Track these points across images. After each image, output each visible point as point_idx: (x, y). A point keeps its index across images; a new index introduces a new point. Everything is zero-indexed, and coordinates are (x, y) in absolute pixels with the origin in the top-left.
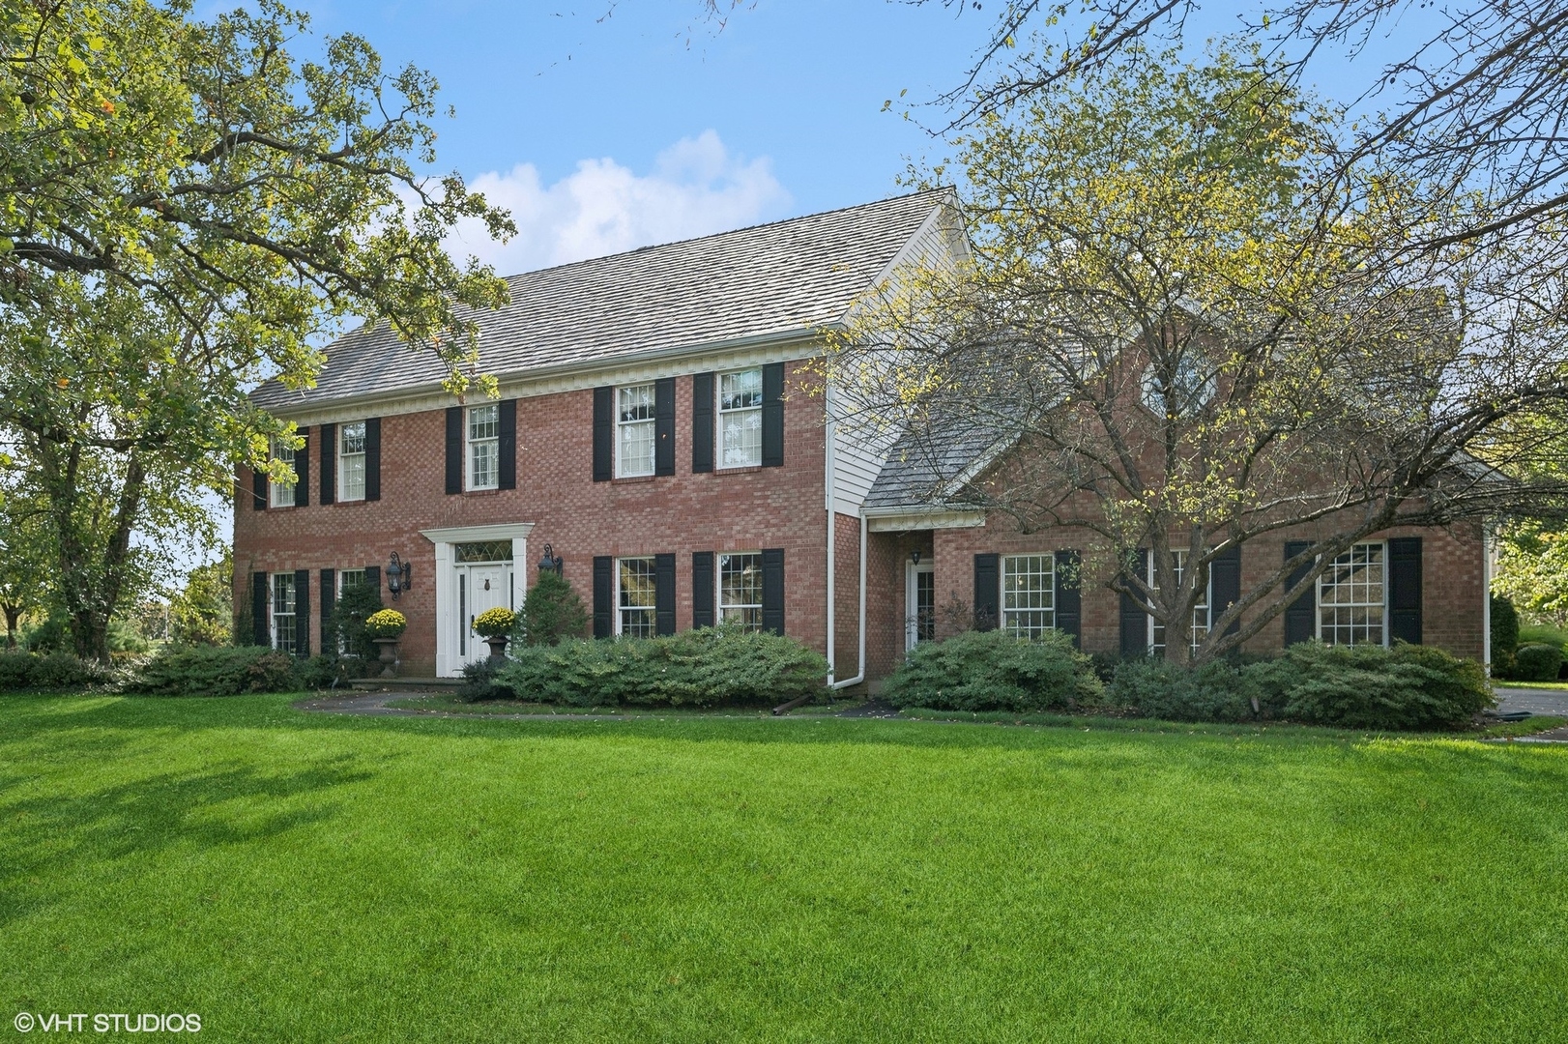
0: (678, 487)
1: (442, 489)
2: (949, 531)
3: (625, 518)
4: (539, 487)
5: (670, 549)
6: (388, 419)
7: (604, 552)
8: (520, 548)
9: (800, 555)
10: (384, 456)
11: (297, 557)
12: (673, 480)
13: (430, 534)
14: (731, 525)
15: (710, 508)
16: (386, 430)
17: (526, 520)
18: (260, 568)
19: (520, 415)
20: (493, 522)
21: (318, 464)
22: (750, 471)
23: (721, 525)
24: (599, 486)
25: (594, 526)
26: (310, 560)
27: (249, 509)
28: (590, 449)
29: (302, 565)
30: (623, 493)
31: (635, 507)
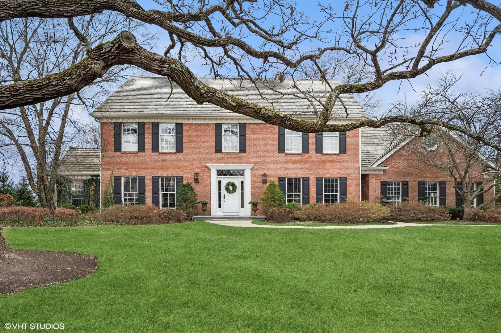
0: (310, 157)
1: (214, 151)
2: (373, 174)
3: (290, 165)
4: (256, 153)
5: (307, 176)
6: (186, 124)
7: (282, 175)
8: (248, 173)
9: (352, 179)
10: (184, 137)
11: (138, 171)
12: (308, 155)
13: (209, 165)
14: (329, 170)
15: (322, 164)
16: (185, 128)
17: (250, 163)
18: (117, 174)
19: (247, 129)
20: (236, 163)
21: (150, 137)
22: (335, 154)
23: (326, 169)
24: (280, 155)
25: (279, 167)
26: (146, 172)
27: (111, 151)
28: (277, 143)
29: (142, 174)
30: (290, 157)
31: (295, 162)
